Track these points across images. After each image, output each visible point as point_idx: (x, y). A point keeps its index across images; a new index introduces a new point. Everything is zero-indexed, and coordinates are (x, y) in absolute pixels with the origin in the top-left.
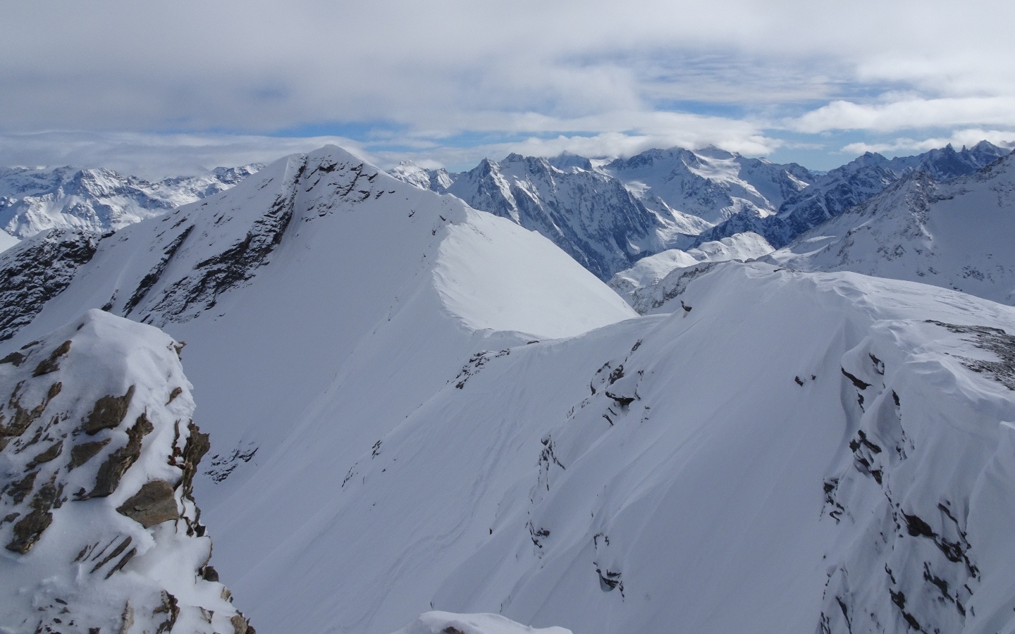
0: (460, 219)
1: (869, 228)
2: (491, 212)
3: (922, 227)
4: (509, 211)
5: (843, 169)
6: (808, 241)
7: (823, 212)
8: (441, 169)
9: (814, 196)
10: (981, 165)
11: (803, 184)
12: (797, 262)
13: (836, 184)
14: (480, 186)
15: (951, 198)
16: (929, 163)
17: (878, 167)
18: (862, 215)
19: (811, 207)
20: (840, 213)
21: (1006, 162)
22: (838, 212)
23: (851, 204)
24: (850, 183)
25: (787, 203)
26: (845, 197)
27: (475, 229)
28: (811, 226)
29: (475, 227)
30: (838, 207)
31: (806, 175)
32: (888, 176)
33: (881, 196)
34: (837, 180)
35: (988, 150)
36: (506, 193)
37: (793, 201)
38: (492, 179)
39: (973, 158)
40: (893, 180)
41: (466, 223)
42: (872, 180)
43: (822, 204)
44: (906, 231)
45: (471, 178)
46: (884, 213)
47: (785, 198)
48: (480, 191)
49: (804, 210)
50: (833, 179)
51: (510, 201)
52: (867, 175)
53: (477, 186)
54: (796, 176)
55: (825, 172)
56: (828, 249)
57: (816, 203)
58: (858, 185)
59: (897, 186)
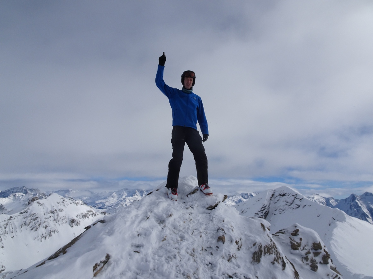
0: (343, 220)
2: (357, 218)
4: (367, 218)
29: (350, 224)
36: (365, 211)
41: (346, 222)
45: (346, 202)
48: (351, 208)
51: (367, 214)
53: (349, 205)
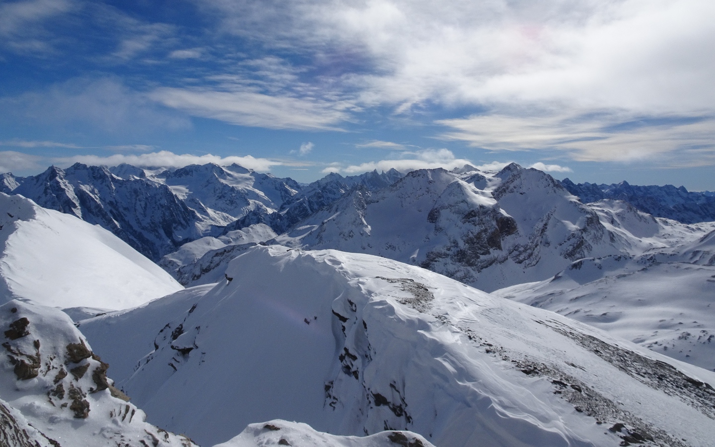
0: (28, 215)
1: (334, 220)
2: (56, 209)
3: (363, 220)
4: (73, 209)
5: (318, 182)
6: (298, 229)
7: (307, 210)
8: (8, 174)
9: (301, 199)
10: (392, 182)
11: (294, 192)
12: (292, 243)
13: (314, 192)
14: (46, 188)
15: (378, 202)
16: (366, 180)
17: (338, 182)
18: (330, 212)
19: (299, 207)
20: (317, 211)
21: (404, 181)
22: (316, 209)
23: (323, 205)
24: (322, 191)
25: (285, 204)
26: (320, 200)
27: (43, 224)
28: (300, 219)
29: (43, 222)
30: (316, 207)
31: (295, 185)
32: (344, 187)
33: (340, 201)
34: (314, 189)
35: (395, 174)
36: (71, 194)
37: (289, 203)
38: (58, 183)
39: (387, 178)
40: (346, 190)
41: (35, 219)
42: (335, 190)
43: (306, 205)
44: (355, 222)
45: (37, 181)
46: (342, 211)
47: (284, 201)
48: (45, 192)
49: (296, 209)
50: (312, 189)
51: (74, 201)
52: (332, 186)
54: (290, 186)
55: (307, 184)
56: (310, 234)
57: (303, 204)
58: (326, 192)
59: (349, 194)
